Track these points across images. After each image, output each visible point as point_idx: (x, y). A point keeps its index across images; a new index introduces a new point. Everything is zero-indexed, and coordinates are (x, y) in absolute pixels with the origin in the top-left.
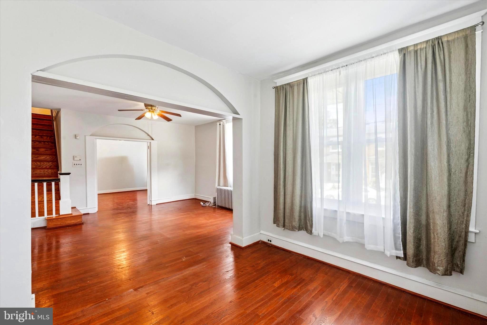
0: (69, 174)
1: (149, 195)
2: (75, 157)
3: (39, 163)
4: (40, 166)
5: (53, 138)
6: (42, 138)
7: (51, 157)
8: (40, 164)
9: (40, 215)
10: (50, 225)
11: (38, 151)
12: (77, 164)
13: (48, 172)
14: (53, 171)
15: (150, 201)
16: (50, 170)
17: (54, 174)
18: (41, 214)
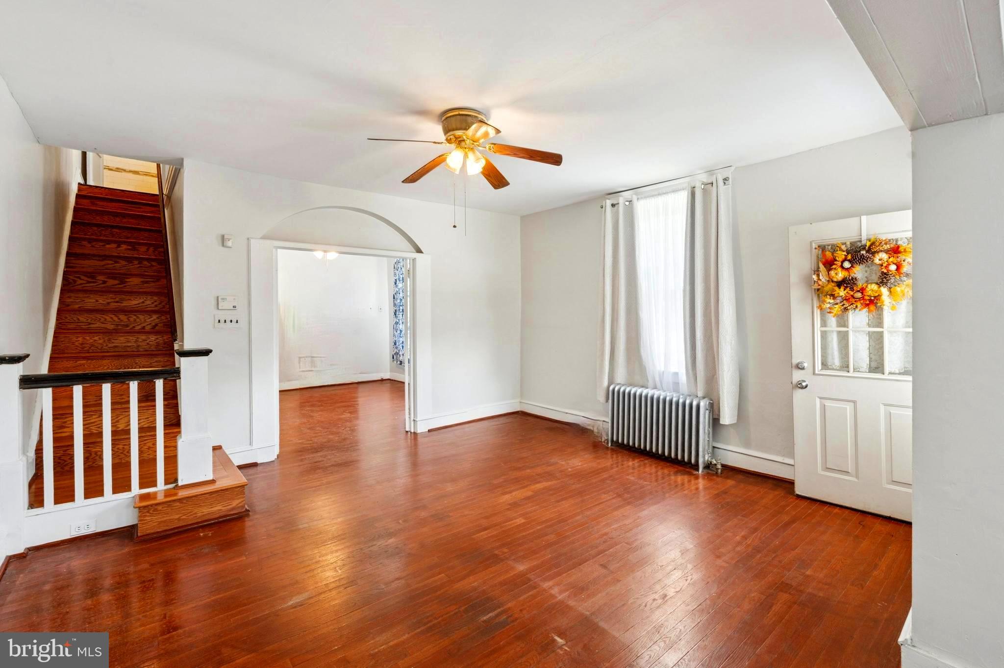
0: (206, 353)
1: (409, 406)
2: (223, 299)
3: (123, 317)
4: (127, 326)
5: (162, 250)
6: (134, 249)
7: (156, 302)
8: (128, 319)
9: (116, 490)
10: (145, 523)
11: (125, 284)
12: (225, 321)
13: (148, 344)
14: (160, 339)
15: (412, 423)
16: (153, 338)
17: (164, 347)
18: (121, 484)
